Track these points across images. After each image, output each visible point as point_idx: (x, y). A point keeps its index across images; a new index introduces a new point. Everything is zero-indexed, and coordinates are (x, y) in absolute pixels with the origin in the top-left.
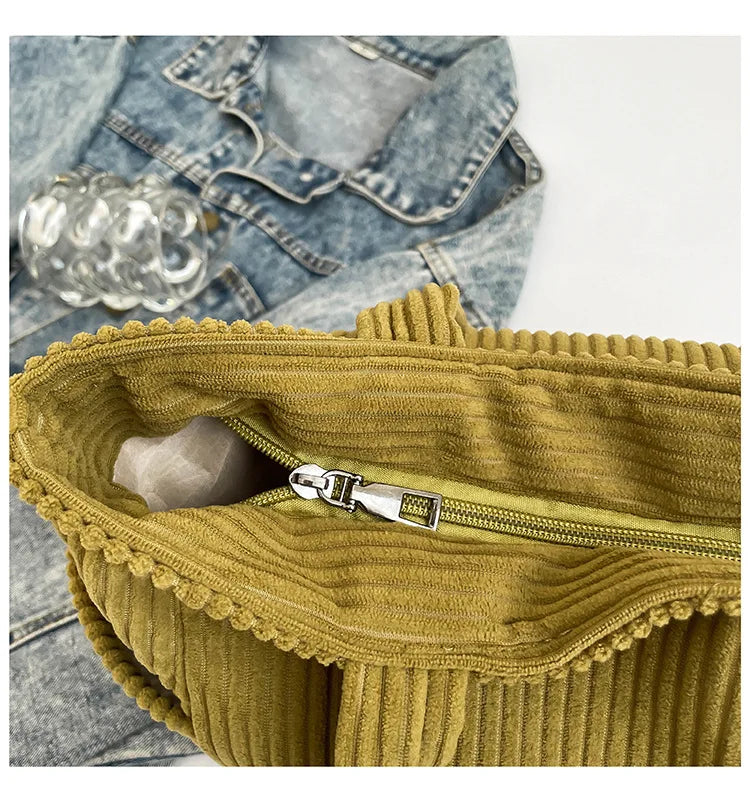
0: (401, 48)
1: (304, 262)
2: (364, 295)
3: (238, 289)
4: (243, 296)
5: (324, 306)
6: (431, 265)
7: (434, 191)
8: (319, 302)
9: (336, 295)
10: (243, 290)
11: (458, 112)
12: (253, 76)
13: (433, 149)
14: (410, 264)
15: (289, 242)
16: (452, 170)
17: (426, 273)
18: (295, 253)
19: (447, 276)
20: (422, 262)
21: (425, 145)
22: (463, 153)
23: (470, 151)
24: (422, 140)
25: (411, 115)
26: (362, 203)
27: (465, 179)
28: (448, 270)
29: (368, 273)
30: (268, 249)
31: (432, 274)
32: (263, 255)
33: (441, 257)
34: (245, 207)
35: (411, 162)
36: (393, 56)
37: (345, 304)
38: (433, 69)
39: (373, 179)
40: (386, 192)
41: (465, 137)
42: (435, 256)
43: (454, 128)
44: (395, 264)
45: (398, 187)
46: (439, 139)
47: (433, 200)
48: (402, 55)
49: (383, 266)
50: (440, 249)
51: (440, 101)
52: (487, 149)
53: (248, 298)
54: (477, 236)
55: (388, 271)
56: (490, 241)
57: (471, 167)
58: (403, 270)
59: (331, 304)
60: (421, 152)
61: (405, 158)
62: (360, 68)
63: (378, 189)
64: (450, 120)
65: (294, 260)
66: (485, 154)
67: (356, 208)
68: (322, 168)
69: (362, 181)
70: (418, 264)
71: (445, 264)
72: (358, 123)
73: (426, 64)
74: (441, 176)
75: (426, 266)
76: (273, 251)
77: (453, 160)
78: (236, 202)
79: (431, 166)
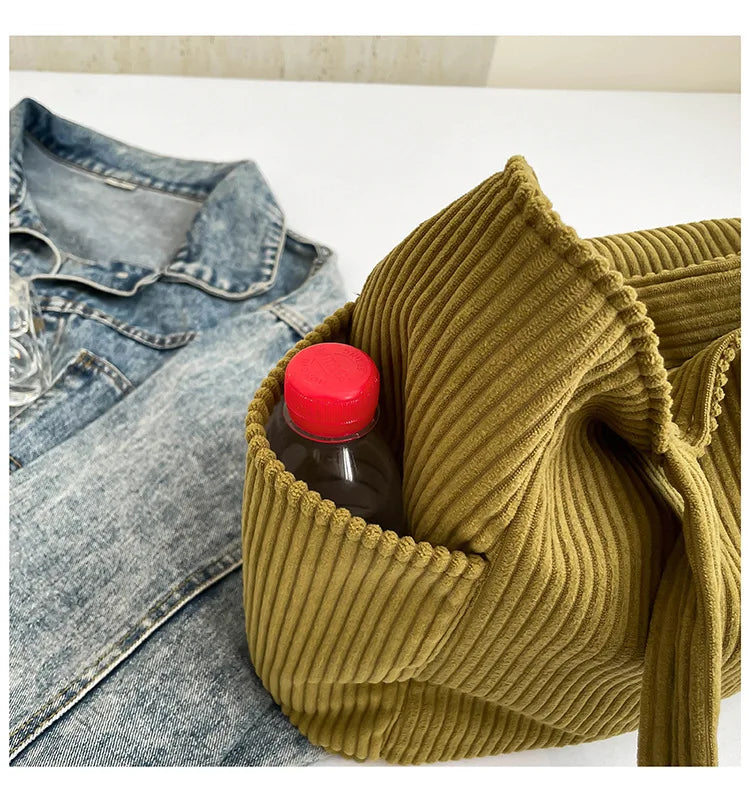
0: (155, 180)
1: (150, 343)
2: (231, 351)
3: (101, 369)
4: (109, 374)
5: (201, 364)
6: (282, 317)
7: (245, 274)
8: (196, 362)
9: (207, 355)
10: (106, 369)
11: (243, 214)
12: (23, 203)
13: (230, 243)
14: (263, 320)
15: (128, 329)
16: (254, 257)
17: (281, 324)
18: (137, 337)
19: (301, 324)
20: (274, 317)
21: (223, 240)
22: (258, 243)
23: (263, 241)
24: (219, 236)
25: (204, 217)
26: (187, 289)
27: (269, 261)
28: (299, 319)
29: (228, 332)
30: (111, 336)
31: (286, 323)
32: (109, 342)
33: (288, 311)
34: (70, 305)
35: (218, 253)
36: (151, 186)
37: (220, 360)
38: (193, 192)
39: (191, 268)
40: (207, 276)
41: (254, 231)
42: (283, 311)
43: (242, 226)
44: (250, 323)
45: (214, 272)
46: (233, 235)
47: (248, 280)
48: (159, 185)
49: (239, 326)
50: (284, 305)
51: (225, 206)
52: (277, 238)
53: (114, 375)
54: (307, 294)
55: (245, 329)
56: (317, 297)
57: (270, 252)
58: (258, 325)
59: (207, 362)
60: (222, 245)
61: (211, 250)
62: (122, 197)
63: (199, 275)
64: (237, 220)
65: (138, 343)
66: (278, 242)
67: (183, 293)
68: (133, 268)
69: (182, 271)
70: (271, 319)
71: (294, 315)
72: (143, 236)
73: (185, 190)
74: (246, 262)
75: (279, 320)
76: (115, 338)
77: (250, 250)
78: (57, 304)
79: (234, 255)
